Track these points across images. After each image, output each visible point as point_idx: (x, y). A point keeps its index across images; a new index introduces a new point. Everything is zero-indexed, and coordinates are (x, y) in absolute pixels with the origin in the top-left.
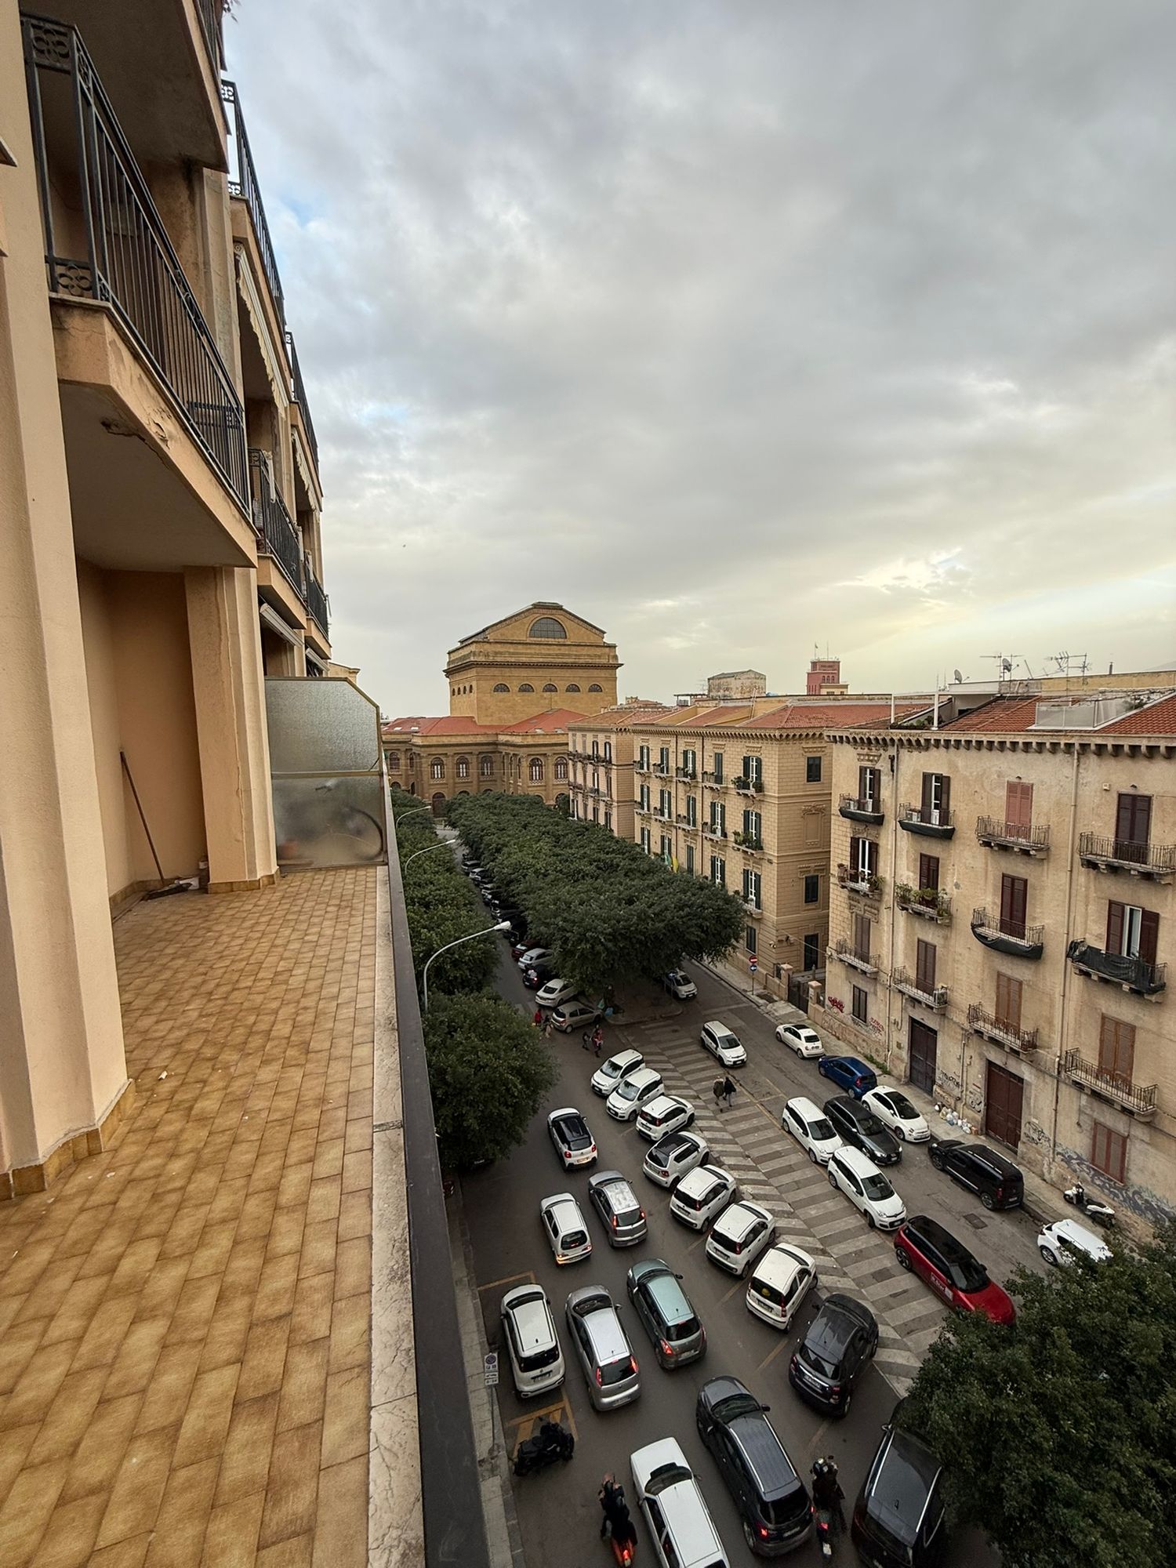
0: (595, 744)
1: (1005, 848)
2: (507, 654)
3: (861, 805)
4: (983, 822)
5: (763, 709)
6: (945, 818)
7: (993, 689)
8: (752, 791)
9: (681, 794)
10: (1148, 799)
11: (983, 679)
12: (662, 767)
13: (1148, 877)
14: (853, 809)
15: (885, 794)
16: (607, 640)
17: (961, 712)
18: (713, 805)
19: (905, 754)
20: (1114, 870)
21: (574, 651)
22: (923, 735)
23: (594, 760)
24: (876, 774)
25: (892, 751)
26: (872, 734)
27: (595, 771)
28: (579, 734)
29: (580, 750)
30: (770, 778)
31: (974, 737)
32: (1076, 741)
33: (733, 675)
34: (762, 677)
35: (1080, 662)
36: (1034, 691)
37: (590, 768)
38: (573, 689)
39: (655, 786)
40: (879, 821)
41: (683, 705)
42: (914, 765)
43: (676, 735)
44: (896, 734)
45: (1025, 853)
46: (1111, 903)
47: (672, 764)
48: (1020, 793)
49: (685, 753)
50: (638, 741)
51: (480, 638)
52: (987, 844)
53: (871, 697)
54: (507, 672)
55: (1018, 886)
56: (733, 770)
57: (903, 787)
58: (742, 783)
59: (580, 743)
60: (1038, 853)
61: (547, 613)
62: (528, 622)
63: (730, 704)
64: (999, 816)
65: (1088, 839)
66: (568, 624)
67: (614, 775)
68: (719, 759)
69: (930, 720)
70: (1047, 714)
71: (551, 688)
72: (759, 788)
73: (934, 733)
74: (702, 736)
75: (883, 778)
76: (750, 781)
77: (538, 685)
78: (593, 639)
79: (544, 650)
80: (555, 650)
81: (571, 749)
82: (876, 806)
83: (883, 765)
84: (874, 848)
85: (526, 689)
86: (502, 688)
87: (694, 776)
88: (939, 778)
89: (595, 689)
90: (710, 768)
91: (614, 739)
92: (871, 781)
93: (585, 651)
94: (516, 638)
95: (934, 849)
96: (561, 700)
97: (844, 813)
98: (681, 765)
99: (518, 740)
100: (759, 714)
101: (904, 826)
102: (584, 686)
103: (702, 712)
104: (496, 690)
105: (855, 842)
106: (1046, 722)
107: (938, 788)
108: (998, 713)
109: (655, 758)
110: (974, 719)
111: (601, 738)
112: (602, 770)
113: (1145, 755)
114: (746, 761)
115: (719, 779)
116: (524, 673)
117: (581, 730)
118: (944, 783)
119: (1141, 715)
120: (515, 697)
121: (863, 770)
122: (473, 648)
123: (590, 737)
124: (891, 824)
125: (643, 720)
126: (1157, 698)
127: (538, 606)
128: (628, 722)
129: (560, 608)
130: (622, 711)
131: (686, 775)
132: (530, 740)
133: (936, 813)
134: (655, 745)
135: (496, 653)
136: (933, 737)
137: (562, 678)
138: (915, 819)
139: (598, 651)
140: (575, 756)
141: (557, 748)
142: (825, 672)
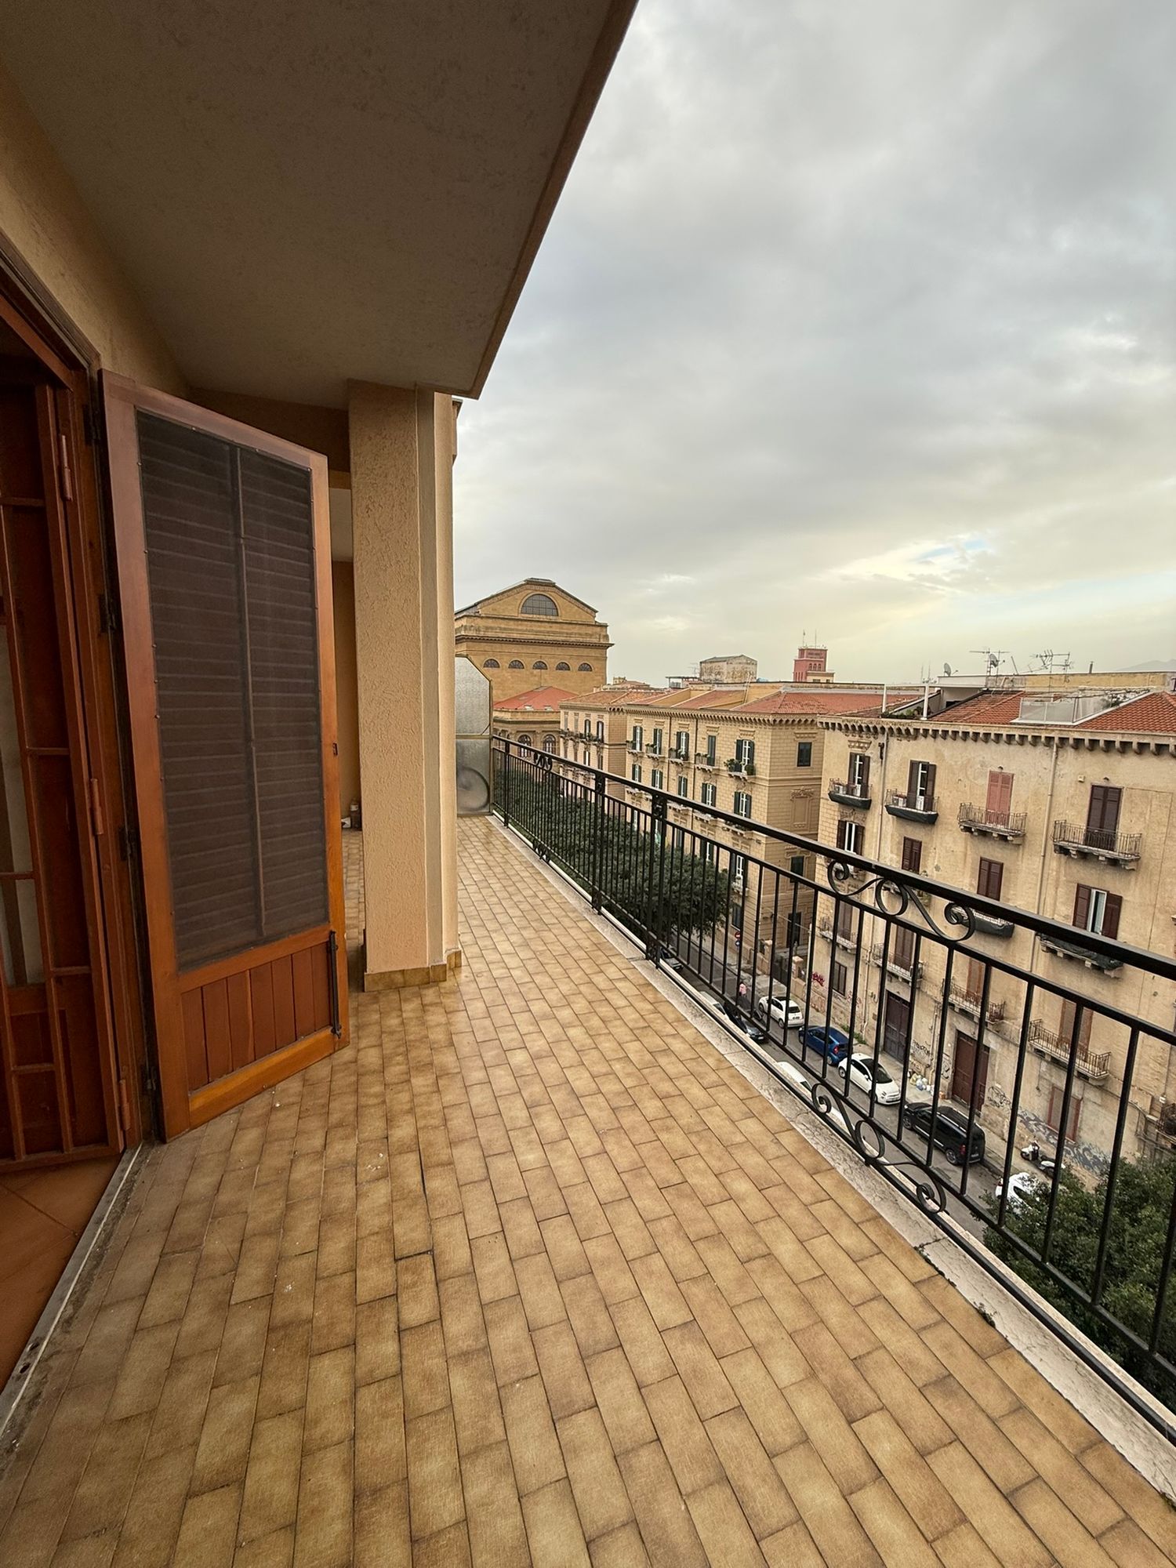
0: (587, 723)
1: (984, 834)
2: (497, 629)
3: (850, 790)
4: (966, 810)
5: (755, 694)
6: (929, 804)
7: (980, 683)
8: (744, 773)
9: (673, 775)
10: (1119, 791)
11: (971, 673)
12: (655, 747)
13: (1114, 863)
14: (842, 793)
15: (874, 779)
16: (599, 619)
17: (949, 704)
18: (705, 786)
19: (894, 741)
20: (1084, 856)
21: (566, 629)
22: (913, 725)
23: (586, 738)
24: (865, 760)
25: (882, 739)
26: (864, 722)
27: (587, 749)
28: (571, 713)
29: (572, 729)
30: (762, 762)
31: (961, 728)
32: (1056, 735)
33: (724, 660)
34: (754, 663)
35: (1061, 660)
36: (1018, 686)
37: (581, 746)
38: (564, 667)
39: (647, 766)
40: (866, 805)
41: (676, 687)
42: (903, 753)
43: (671, 716)
44: (887, 723)
45: (1003, 838)
46: (1079, 886)
47: (665, 745)
48: (1001, 782)
49: (679, 735)
50: (631, 721)
51: (471, 612)
52: (968, 829)
53: (861, 686)
54: (497, 647)
55: (995, 869)
56: (726, 752)
57: (891, 774)
58: (734, 766)
59: (571, 722)
60: (1014, 839)
61: (540, 590)
62: (520, 599)
63: (724, 688)
64: (980, 803)
65: (1062, 827)
66: (560, 602)
67: (605, 753)
68: (712, 741)
69: (920, 711)
70: (1030, 708)
71: (541, 666)
72: (751, 771)
73: (923, 723)
74: (697, 718)
75: (872, 764)
76: (743, 764)
77: (529, 661)
78: (585, 617)
79: (536, 627)
80: (546, 627)
81: (562, 727)
82: (864, 792)
83: (873, 753)
84: (860, 831)
85: (516, 665)
86: (492, 664)
87: (686, 757)
88: (926, 766)
89: (586, 668)
90: (703, 750)
91: (606, 719)
92: (860, 767)
93: (576, 629)
94: (507, 614)
95: (916, 833)
96: (550, 678)
97: (833, 797)
98: (674, 747)
99: (507, 716)
100: (752, 700)
101: (891, 811)
102: (574, 665)
103: (696, 695)
104: (486, 665)
105: (842, 825)
106: (1029, 716)
107: (924, 776)
108: (984, 706)
109: (648, 739)
110: (960, 711)
111: (594, 717)
112: (593, 749)
113: (1118, 751)
114: (739, 744)
115: (711, 761)
116: (514, 648)
117: (572, 708)
118: (929, 771)
119: (1117, 712)
120: (504, 673)
121: (853, 757)
122: (464, 622)
123: (582, 716)
124: (877, 808)
125: (636, 701)
126: (1132, 698)
127: (531, 582)
128: (621, 702)
129: (553, 585)
130: (613, 692)
131: (678, 756)
132: (519, 717)
133: (921, 800)
134: (648, 725)
135: (487, 628)
136: (922, 727)
137: (553, 656)
138: (901, 805)
139: (590, 630)
140: (566, 735)
141: (547, 727)
142: (812, 660)
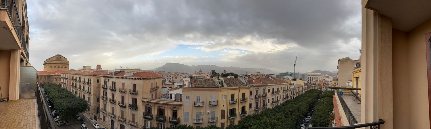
0: (65, 76)
1: (122, 92)
2: (53, 62)
3: (104, 86)
4: (119, 88)
5: (91, 71)
6: (115, 88)
7: (120, 70)
8: (89, 84)
9: (79, 84)
10: (135, 84)
11: (119, 69)
12: (76, 80)
13: (136, 94)
14: (103, 87)
15: (108, 84)
16: (68, 60)
17: (117, 73)
18: (83, 86)
19: (110, 79)
20: (133, 94)
21: (63, 62)
22: (112, 76)
23: (65, 78)
24: (106, 81)
25: (108, 78)
26: (106, 76)
27: (63, 80)
28: (63, 74)
29: (63, 77)
30: (92, 82)
31: (118, 77)
32: (129, 77)
33: (86, 66)
34: (90, 67)
35: (128, 68)
36: (124, 71)
38: (62, 67)
39: (75, 83)
40: (107, 89)
41: (79, 70)
42: (111, 80)
43: (78, 75)
44: (109, 76)
45: (124, 92)
46: (133, 98)
47: (77, 79)
48: (123, 84)
49: (79, 78)
50: (72, 76)
51: (49, 60)
52: (120, 91)
53: (105, 70)
54: (52, 64)
55: (123, 97)
56: (87, 81)
57: (110, 84)
58: (88, 83)
59: (63, 76)
60: (125, 92)
61: (59, 56)
62: (56, 57)
63: (86, 70)
64: (121, 87)
65: (130, 90)
66: (62, 58)
67: (68, 81)
68: (84, 79)
69: (113, 74)
70: (126, 74)
71: (59, 67)
72: (90, 83)
73: (113, 76)
74: (82, 75)
75: (107, 82)
76: (89, 82)
77: (57, 66)
78: (66, 60)
79: (58, 61)
80: (60, 61)
81: (61, 76)
82: (106, 86)
83: (107, 80)
84: (106, 93)
85: (55, 67)
86: (51, 67)
87: (81, 81)
88: (114, 82)
89: (66, 67)
90: (83, 80)
91: (68, 75)
92: (106, 83)
93: (64, 62)
94: (54, 60)
95: (114, 92)
96: (60, 69)
97: (102, 88)
98: (79, 80)
99: (53, 75)
100: (90, 72)
101: (110, 89)
102: (64, 67)
103: (82, 72)
104: (50, 67)
105: (104, 92)
106: (126, 75)
107: (114, 83)
108: (121, 73)
109: (75, 78)
110: (118, 74)
111: (66, 75)
112: (66, 80)
113: (135, 79)
114: (89, 79)
115: (84, 82)
116: (55, 65)
117: (63, 73)
118: (115, 82)
119: (135, 74)
120: (53, 68)
121: (105, 81)
122: (47, 61)
123: (65, 75)
124: (108, 89)
125: (74, 72)
126: (136, 72)
127: (57, 55)
128: (71, 73)
129: (61, 55)
130: (70, 71)
131: (79, 81)
132: (55, 75)
133: (114, 87)
134: (75, 76)
135: (51, 62)
136: (113, 77)
137: (61, 66)
138: (111, 88)
139: (66, 62)
140: (62, 78)
141: (59, 76)
142: (99, 66)
